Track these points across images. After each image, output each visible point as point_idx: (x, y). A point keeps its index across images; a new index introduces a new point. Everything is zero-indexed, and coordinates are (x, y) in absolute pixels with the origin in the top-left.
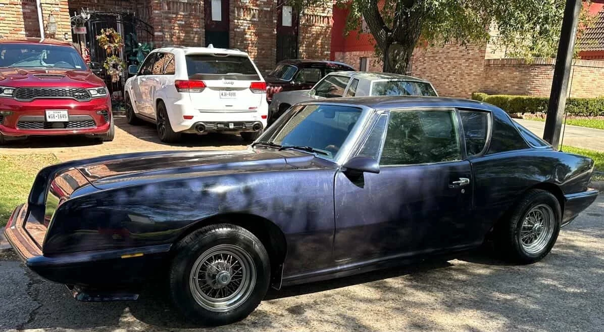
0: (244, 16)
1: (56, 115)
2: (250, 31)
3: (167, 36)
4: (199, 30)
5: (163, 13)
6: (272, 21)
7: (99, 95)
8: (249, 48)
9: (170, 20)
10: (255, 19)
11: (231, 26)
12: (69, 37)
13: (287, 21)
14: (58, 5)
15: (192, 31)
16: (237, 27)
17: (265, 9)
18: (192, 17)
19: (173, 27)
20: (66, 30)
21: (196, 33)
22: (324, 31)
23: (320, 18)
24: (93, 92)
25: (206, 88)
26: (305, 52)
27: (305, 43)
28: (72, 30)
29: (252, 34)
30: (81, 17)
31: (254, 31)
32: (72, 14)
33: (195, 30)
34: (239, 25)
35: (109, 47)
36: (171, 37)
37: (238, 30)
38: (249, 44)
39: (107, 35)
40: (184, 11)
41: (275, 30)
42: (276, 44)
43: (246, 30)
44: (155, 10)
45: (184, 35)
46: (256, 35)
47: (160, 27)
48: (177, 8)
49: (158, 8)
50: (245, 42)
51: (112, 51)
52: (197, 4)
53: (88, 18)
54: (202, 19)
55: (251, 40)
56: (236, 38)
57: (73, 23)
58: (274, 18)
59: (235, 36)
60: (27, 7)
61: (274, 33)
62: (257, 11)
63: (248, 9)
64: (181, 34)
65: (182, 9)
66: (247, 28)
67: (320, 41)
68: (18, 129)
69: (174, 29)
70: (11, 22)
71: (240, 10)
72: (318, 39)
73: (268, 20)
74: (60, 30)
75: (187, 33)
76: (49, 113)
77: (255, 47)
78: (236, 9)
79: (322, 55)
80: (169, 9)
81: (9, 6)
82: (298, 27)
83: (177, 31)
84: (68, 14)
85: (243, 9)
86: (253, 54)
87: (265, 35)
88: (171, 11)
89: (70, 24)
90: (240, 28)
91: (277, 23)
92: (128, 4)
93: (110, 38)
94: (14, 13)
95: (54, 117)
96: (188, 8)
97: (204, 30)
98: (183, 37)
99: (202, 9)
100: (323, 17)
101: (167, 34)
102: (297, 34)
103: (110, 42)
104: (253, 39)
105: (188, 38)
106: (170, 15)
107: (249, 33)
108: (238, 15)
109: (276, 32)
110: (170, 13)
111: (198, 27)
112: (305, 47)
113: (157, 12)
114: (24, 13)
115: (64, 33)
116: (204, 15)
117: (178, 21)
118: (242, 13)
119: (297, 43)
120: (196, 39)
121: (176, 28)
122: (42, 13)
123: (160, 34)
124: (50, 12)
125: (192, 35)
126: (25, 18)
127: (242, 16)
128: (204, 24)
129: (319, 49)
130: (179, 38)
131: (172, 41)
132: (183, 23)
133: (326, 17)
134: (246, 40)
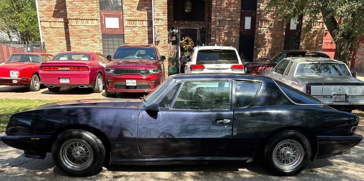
0: (265, 25)
1: (131, 82)
2: (268, 34)
3: (217, 39)
4: (236, 35)
5: (217, 27)
6: (283, 27)
7: (154, 72)
8: (266, 44)
9: (220, 30)
10: (272, 27)
11: (256, 32)
12: (166, 42)
13: (293, 26)
14: (162, 26)
15: (232, 36)
16: (260, 32)
17: (278, 20)
18: (232, 28)
19: (221, 34)
20: (165, 39)
21: (234, 37)
22: (319, 31)
23: (317, 23)
24: (151, 71)
25: (205, 69)
26: (304, 45)
27: (305, 39)
28: (169, 39)
29: (269, 35)
30: (173, 32)
31: (270, 34)
32: (169, 30)
33: (233, 35)
34: (261, 31)
35: (186, 47)
36: (219, 40)
37: (260, 34)
38: (267, 41)
39: (185, 41)
40: (228, 25)
41: (284, 32)
42: (284, 41)
43: (265, 34)
44: (212, 25)
45: (227, 38)
46: (271, 36)
47: (214, 35)
48: (224, 24)
49: (214, 24)
50: (264, 41)
51: (187, 49)
52: (236, 20)
53: (177, 32)
54: (238, 28)
55: (268, 39)
56: (259, 38)
57: (169, 35)
58: (284, 25)
59: (258, 37)
60: (150, 28)
61: (283, 34)
62: (273, 22)
63: (267, 21)
64: (225, 38)
65: (227, 23)
66: (266, 32)
67: (315, 38)
68: (114, 88)
69: (221, 35)
70: (142, 36)
71: (262, 22)
72: (315, 37)
73: (280, 26)
74: (162, 39)
75: (229, 37)
76: (127, 81)
77: (270, 43)
78: (260, 21)
79: (316, 46)
80: (220, 24)
81: (142, 28)
82: (301, 30)
83: (223, 36)
84: (167, 30)
85: (265, 21)
86: (268, 47)
87: (277, 36)
88: (221, 25)
89: (167, 35)
90: (261, 33)
91: (286, 28)
92: (203, 22)
93: (187, 42)
94: (144, 31)
95: (129, 83)
96: (231, 23)
97: (239, 35)
98: (226, 40)
99: (239, 23)
100: (319, 22)
101: (217, 38)
102: (300, 34)
103: (187, 44)
104: (269, 39)
105: (229, 40)
106: (220, 28)
107: (267, 35)
108: (261, 25)
109: (285, 34)
110: (220, 27)
111: (236, 33)
112: (305, 42)
113: (213, 26)
114: (148, 31)
115: (164, 40)
116: (239, 26)
117: (225, 30)
118: (264, 24)
119: (299, 40)
120: (234, 40)
121: (223, 35)
122: (155, 31)
123: (213, 38)
124: (158, 30)
125: (232, 38)
126: (148, 33)
127: (264, 25)
128: (239, 32)
129: (314, 43)
130: (224, 40)
131: (220, 42)
132: (227, 31)
133: (321, 22)
134: (265, 39)
